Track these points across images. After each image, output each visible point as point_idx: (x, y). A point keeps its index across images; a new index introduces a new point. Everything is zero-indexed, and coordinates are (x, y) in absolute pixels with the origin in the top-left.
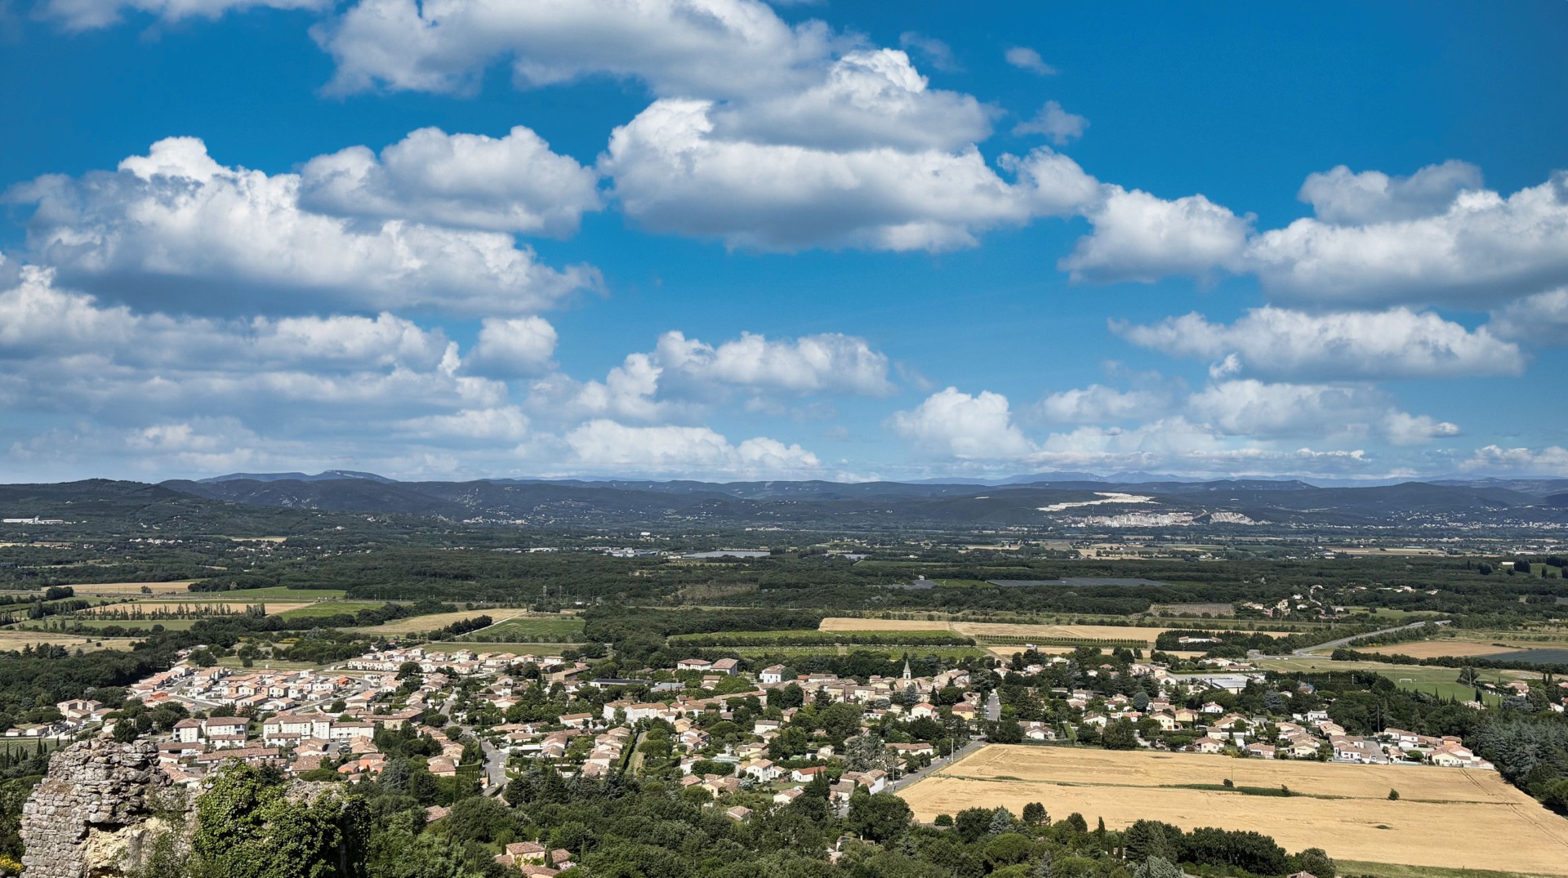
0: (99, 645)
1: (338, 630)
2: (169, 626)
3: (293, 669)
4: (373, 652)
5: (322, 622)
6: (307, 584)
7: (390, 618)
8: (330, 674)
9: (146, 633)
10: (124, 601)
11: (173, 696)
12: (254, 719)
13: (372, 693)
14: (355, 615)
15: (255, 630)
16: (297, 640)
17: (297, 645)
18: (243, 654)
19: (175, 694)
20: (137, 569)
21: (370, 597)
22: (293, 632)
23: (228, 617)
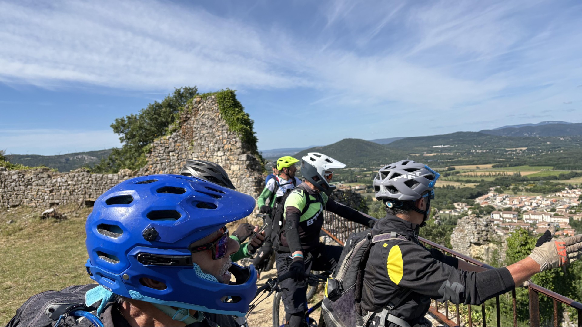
0: (464, 185)
1: (551, 181)
2: (487, 179)
3: (534, 195)
4: (566, 190)
5: (545, 178)
6: (537, 164)
7: (573, 177)
8: (549, 198)
9: (479, 182)
10: (471, 171)
11: (490, 203)
12: (519, 212)
13: (567, 205)
14: (558, 176)
15: (517, 181)
16: (534, 185)
17: (534, 187)
18: (514, 190)
19: (490, 202)
20: (474, 161)
21: (563, 169)
22: (532, 182)
23: (507, 177)
